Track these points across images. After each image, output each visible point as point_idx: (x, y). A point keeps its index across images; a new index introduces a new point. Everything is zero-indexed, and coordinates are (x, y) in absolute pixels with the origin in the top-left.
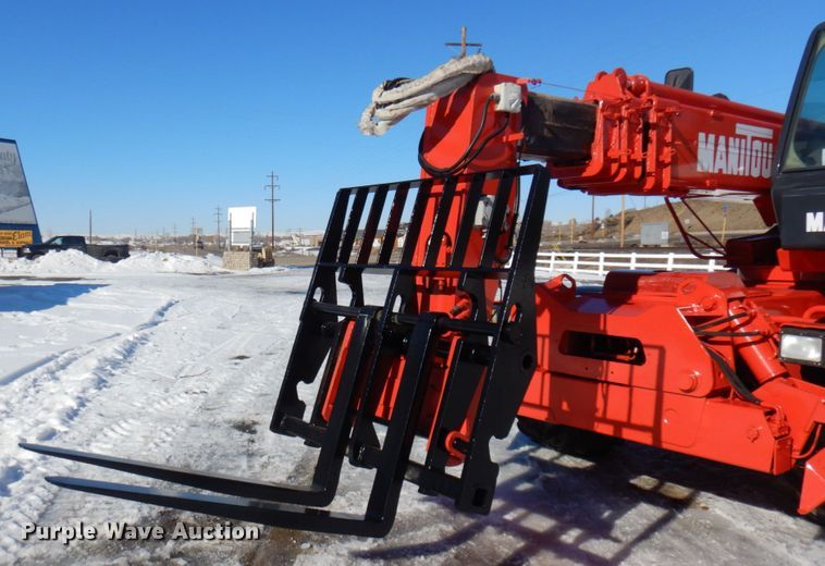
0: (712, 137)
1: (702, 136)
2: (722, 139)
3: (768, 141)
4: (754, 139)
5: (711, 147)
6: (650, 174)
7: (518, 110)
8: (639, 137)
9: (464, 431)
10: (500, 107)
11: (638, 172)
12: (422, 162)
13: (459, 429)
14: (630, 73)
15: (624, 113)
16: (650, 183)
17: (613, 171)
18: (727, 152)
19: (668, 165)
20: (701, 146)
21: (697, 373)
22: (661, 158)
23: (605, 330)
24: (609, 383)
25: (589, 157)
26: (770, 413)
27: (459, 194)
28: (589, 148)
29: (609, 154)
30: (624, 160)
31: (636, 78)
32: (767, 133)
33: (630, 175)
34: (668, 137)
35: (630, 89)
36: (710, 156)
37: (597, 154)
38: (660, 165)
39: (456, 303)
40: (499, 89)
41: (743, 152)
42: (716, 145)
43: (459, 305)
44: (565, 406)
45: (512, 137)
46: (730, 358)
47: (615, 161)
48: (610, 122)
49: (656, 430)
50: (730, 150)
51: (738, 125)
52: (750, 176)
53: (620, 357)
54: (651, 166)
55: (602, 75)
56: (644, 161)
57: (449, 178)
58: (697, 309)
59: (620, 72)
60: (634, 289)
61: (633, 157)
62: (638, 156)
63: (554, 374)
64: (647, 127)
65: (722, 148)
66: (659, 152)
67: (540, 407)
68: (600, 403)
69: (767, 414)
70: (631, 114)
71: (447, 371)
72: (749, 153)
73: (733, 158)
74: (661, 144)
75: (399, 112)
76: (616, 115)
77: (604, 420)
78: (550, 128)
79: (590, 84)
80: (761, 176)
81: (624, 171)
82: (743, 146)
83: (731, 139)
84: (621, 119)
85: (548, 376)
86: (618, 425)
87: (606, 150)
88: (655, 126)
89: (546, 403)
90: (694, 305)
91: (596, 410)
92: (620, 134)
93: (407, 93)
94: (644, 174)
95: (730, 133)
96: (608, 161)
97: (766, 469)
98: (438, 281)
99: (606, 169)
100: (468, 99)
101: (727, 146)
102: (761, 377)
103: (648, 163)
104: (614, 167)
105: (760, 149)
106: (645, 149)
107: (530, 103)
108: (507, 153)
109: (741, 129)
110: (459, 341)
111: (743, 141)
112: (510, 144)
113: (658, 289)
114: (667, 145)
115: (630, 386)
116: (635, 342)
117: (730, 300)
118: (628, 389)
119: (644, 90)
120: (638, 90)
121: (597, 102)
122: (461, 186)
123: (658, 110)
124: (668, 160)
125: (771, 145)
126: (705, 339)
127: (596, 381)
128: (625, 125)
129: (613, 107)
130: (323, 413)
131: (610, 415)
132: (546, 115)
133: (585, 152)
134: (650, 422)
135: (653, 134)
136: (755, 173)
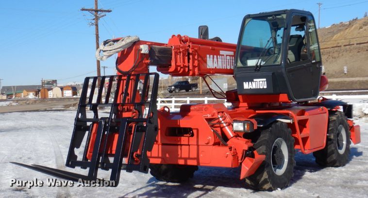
0: (212, 56)
1: (208, 56)
2: (215, 56)
3: (232, 56)
4: (227, 56)
5: (212, 59)
6: (191, 70)
7: (148, 53)
8: (187, 58)
9: (138, 152)
10: (142, 52)
11: (187, 69)
12: (117, 69)
13: (137, 152)
14: (182, 35)
15: (181, 50)
16: (191, 73)
17: (179, 69)
18: (218, 61)
19: (196, 67)
20: (208, 59)
21: (210, 138)
22: (194, 65)
23: (179, 125)
24: (181, 145)
25: (171, 65)
26: (230, 148)
27: (132, 79)
28: (170, 62)
29: (177, 64)
30: (182, 66)
31: (184, 36)
32: (232, 53)
33: (184, 71)
34: (196, 57)
35: (183, 41)
36: (211, 62)
37: (173, 63)
38: (194, 67)
39: (132, 114)
40: (142, 46)
41: (223, 60)
42: (213, 58)
43: (133, 115)
44: (167, 155)
45: (146, 61)
46: (220, 132)
47: (179, 66)
48: (176, 53)
49: (197, 159)
50: (219, 60)
51: (221, 51)
52: (227, 69)
53: (185, 135)
54: (191, 67)
55: (173, 36)
56: (189, 66)
57: (128, 74)
58: (209, 116)
59: (179, 36)
60: (189, 111)
61: (185, 65)
62: (186, 64)
63: (163, 144)
64: (189, 54)
65: (215, 59)
66: (193, 62)
67: (158, 157)
68: (179, 153)
69: (229, 148)
70: (183, 51)
71: (132, 136)
72: (225, 61)
73: (220, 63)
74: (194, 59)
75: (111, 54)
76: (179, 51)
77: (181, 158)
78: (157, 56)
79: (170, 39)
80: (231, 69)
81: (182, 70)
82: (223, 58)
83: (219, 56)
84: (180, 52)
85: (160, 146)
86: (186, 159)
87: (176, 63)
88: (191, 54)
89: (160, 155)
90: (208, 115)
91: (178, 155)
92: (180, 57)
93: (114, 48)
94: (189, 70)
95: (218, 54)
96: (177, 66)
97: (230, 166)
98: (124, 108)
99: (176, 69)
100: (132, 49)
101: (217, 58)
102: (229, 137)
103: (190, 67)
104: (179, 68)
105: (229, 59)
106: (189, 62)
107: (151, 50)
108: (145, 65)
109: (222, 52)
110: (135, 126)
111: (223, 57)
112: (145, 63)
113: (198, 110)
114: (196, 60)
115: (189, 145)
116: (191, 129)
117: (218, 113)
118: (188, 146)
119: (187, 41)
120: (185, 41)
121: (172, 47)
122: (132, 77)
123: (192, 49)
124: (196, 65)
125: (233, 57)
126: (212, 126)
127: (178, 145)
128: (181, 54)
129: (177, 48)
130: (87, 156)
131: (183, 156)
132: (156, 52)
133: (169, 63)
134: (195, 156)
135: (191, 56)
136: (228, 68)
